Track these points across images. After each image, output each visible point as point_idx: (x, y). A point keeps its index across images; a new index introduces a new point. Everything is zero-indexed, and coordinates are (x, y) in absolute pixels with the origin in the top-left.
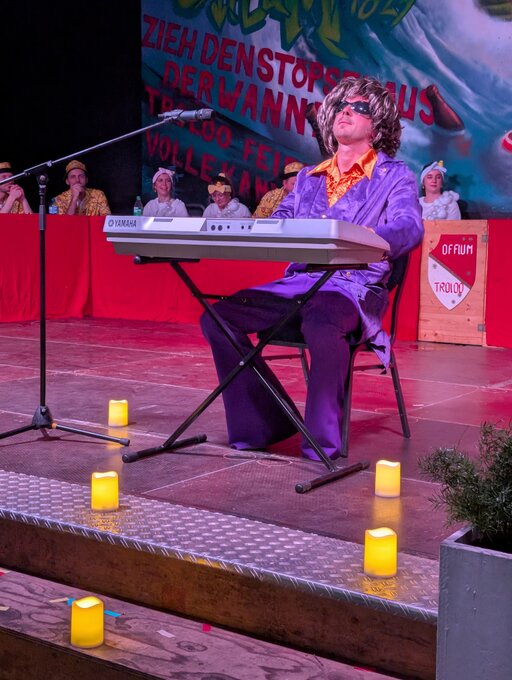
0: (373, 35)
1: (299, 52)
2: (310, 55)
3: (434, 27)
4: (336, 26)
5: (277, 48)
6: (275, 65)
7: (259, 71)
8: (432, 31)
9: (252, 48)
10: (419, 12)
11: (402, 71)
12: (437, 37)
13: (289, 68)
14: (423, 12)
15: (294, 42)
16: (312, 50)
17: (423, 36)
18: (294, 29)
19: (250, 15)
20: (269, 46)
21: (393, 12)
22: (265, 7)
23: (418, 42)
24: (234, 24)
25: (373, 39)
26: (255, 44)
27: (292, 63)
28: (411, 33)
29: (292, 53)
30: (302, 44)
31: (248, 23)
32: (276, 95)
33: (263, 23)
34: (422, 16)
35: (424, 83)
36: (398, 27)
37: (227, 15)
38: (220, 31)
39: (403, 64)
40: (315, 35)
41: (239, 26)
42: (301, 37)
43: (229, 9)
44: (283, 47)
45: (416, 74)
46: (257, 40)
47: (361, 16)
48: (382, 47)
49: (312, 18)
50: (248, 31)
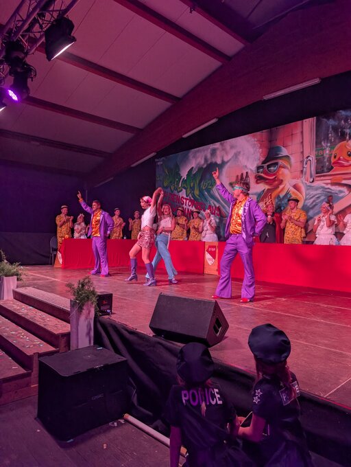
0: (206, 193)
1: (190, 197)
4: (198, 191)
5: (185, 197)
6: (184, 201)
7: (181, 202)
9: (180, 196)
11: (212, 202)
13: (188, 201)
15: (189, 195)
16: (193, 197)
18: (189, 192)
19: (179, 188)
20: (183, 196)
21: (210, 187)
22: (183, 186)
23: (216, 194)
24: (176, 190)
28: (214, 193)
29: (188, 198)
31: (179, 190)
33: (182, 190)
35: (217, 206)
36: (212, 191)
38: (173, 192)
39: (213, 200)
40: (193, 193)
43: (175, 187)
45: (216, 203)
46: (180, 193)
47: (203, 188)
48: (208, 196)
49: (193, 189)
50: (178, 192)
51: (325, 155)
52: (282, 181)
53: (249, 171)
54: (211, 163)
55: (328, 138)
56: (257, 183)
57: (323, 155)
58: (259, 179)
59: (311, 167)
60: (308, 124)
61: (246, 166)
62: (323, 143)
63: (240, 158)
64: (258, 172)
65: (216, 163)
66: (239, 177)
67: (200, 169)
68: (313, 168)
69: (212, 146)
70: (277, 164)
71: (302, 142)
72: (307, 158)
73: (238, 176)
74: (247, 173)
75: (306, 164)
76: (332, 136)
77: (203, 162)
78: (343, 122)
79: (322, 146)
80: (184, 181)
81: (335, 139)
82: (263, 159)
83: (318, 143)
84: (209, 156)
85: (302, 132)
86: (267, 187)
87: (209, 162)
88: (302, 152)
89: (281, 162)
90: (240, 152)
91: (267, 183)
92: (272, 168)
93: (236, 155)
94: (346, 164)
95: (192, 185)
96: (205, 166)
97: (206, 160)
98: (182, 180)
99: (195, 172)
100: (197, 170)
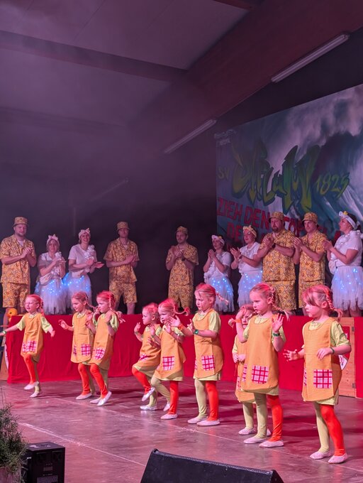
0: (328, 204)
1: (292, 215)
3: (359, 197)
4: (310, 198)
8: (358, 200)
10: (351, 189)
12: (360, 203)
14: (353, 189)
15: (289, 209)
16: (298, 214)
17: (353, 203)
18: (289, 202)
19: (267, 195)
21: (337, 190)
22: (275, 190)
23: (351, 206)
24: (260, 200)
25: (328, 206)
26: (270, 211)
27: (288, 221)
28: (347, 201)
29: (288, 216)
30: (293, 210)
31: (266, 199)
33: (274, 199)
34: (353, 191)
36: (341, 198)
37: (257, 196)
38: (253, 205)
40: (299, 205)
41: (262, 201)
42: (292, 207)
43: (257, 192)
46: (270, 206)
47: (322, 193)
48: (333, 211)
49: (297, 195)
50: (266, 204)
54: (337, 136)
65: (348, 135)
67: (313, 149)
69: (337, 97)
77: (318, 133)
80: (279, 179)
84: (331, 119)
87: (332, 133)
95: (295, 186)
96: (324, 142)
97: (325, 128)
98: (272, 177)
99: (300, 158)
100: (305, 152)
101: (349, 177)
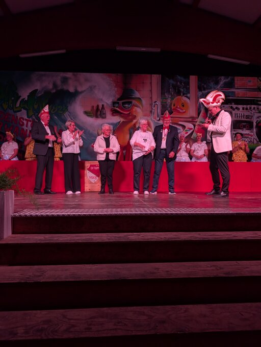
0: (56, 117)
1: (33, 119)
2: (36, 120)
7: (19, 123)
8: (72, 118)
9: (17, 117)
10: (68, 113)
14: (70, 113)
15: (31, 116)
18: (31, 113)
19: (16, 108)
20: (23, 117)
21: (61, 112)
22: (22, 106)
24: (10, 110)
26: (18, 115)
27: (30, 122)
28: (66, 118)
29: (30, 119)
30: (34, 117)
31: (15, 110)
32: (25, 130)
33: (21, 110)
37: (8, 107)
38: (5, 111)
41: (12, 111)
43: (9, 105)
44: (27, 117)
47: (52, 112)
48: (58, 120)
49: (37, 111)
50: (15, 112)
51: (167, 103)
52: (135, 116)
53: (105, 105)
54: (62, 90)
55: (169, 92)
56: (113, 115)
57: (166, 103)
58: (115, 112)
59: (158, 110)
60: (156, 78)
61: (102, 100)
62: (166, 94)
63: (96, 92)
64: (114, 107)
65: (68, 91)
66: (95, 108)
67: (47, 93)
68: (159, 111)
69: (62, 74)
70: (131, 102)
71: (151, 91)
72: (155, 102)
73: (93, 107)
74: (103, 105)
75: (154, 106)
76: (172, 91)
77: (51, 86)
78: (179, 83)
79: (165, 96)
80: (25, 101)
81: (174, 93)
82: (118, 96)
83: (163, 93)
84: (59, 83)
85: (151, 83)
86: (122, 120)
87: (59, 88)
88: (151, 98)
89: (134, 102)
90: (95, 86)
91: (122, 117)
92: (127, 105)
93: (91, 89)
94: (181, 111)
95: (36, 107)
96: (54, 91)
97: (55, 85)
98: (20, 100)
99: (39, 95)
100: (43, 93)
101: (68, 108)
